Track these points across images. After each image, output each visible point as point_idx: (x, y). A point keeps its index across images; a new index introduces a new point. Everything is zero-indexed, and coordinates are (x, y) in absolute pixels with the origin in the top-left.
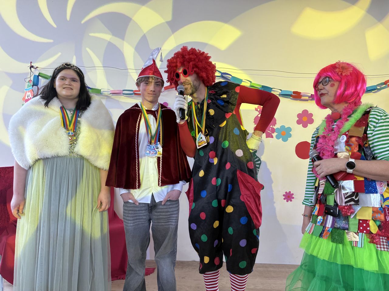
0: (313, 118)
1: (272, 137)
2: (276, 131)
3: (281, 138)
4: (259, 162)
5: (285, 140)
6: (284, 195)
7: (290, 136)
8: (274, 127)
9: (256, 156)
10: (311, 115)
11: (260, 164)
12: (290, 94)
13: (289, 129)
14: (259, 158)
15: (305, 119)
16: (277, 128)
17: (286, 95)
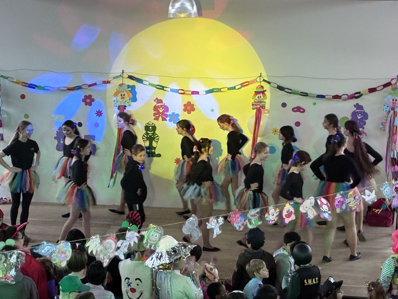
1: (166, 120)
2: (168, 116)
3: (173, 121)
4: (158, 138)
8: (167, 113)
10: (193, 105)
13: (178, 115)
15: (189, 108)
16: (170, 114)
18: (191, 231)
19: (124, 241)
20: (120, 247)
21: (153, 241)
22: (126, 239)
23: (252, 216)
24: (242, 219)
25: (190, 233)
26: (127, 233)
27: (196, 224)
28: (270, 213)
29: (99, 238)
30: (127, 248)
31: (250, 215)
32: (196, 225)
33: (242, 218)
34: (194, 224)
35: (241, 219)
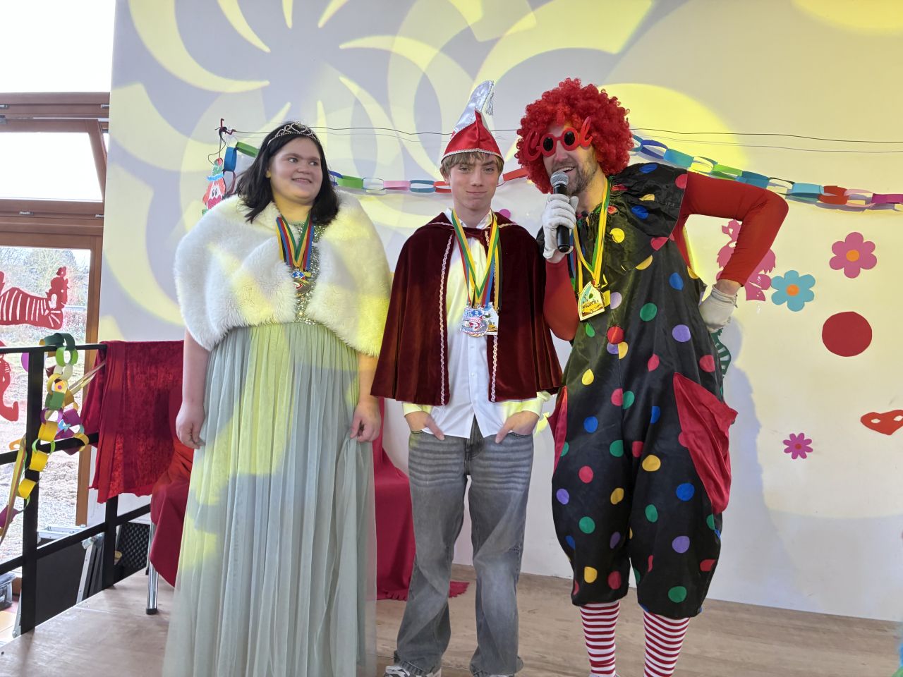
0: (874, 253)
1: (762, 298)
2: (773, 283)
3: (786, 302)
4: (725, 358)
5: (796, 306)
6: (786, 442)
7: (810, 297)
8: (768, 274)
9: (720, 343)
10: (871, 246)
11: (727, 363)
12: (816, 192)
13: (810, 280)
14: (726, 348)
15: (853, 256)
16: (778, 278)
17: (804, 196)
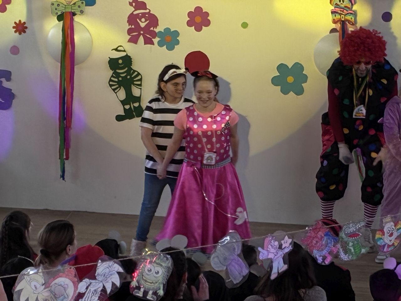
0: (209, 18)
1: (152, 43)
2: (157, 35)
3: (165, 46)
4: (139, 77)
5: (171, 48)
7: (178, 43)
8: (155, 30)
9: (133, 70)
10: (207, 14)
11: (140, 80)
13: (176, 33)
14: (138, 72)
15: (198, 19)
16: (160, 32)
18: (227, 264)
19: (91, 281)
20: (84, 294)
21: (151, 283)
22: (97, 278)
23: (350, 236)
24: (329, 241)
25: (225, 268)
26: (99, 265)
27: (238, 249)
28: (385, 230)
29: (41, 274)
30: (98, 295)
31: (346, 234)
32: (236, 250)
33: (329, 239)
34: (234, 249)
35: (327, 241)
